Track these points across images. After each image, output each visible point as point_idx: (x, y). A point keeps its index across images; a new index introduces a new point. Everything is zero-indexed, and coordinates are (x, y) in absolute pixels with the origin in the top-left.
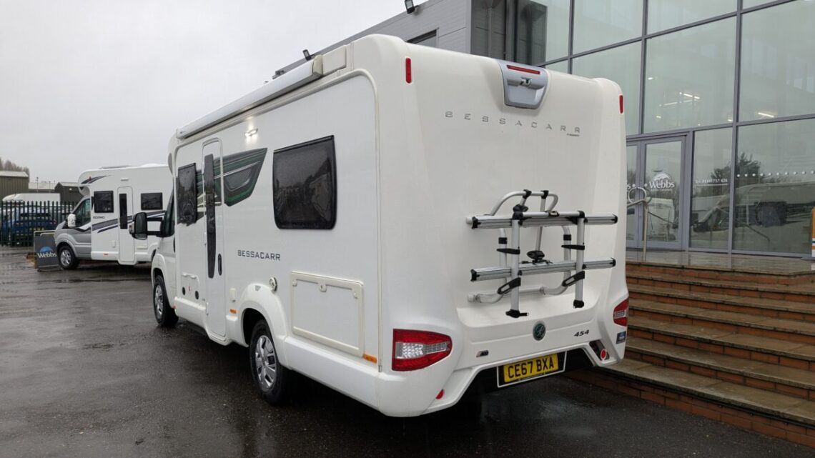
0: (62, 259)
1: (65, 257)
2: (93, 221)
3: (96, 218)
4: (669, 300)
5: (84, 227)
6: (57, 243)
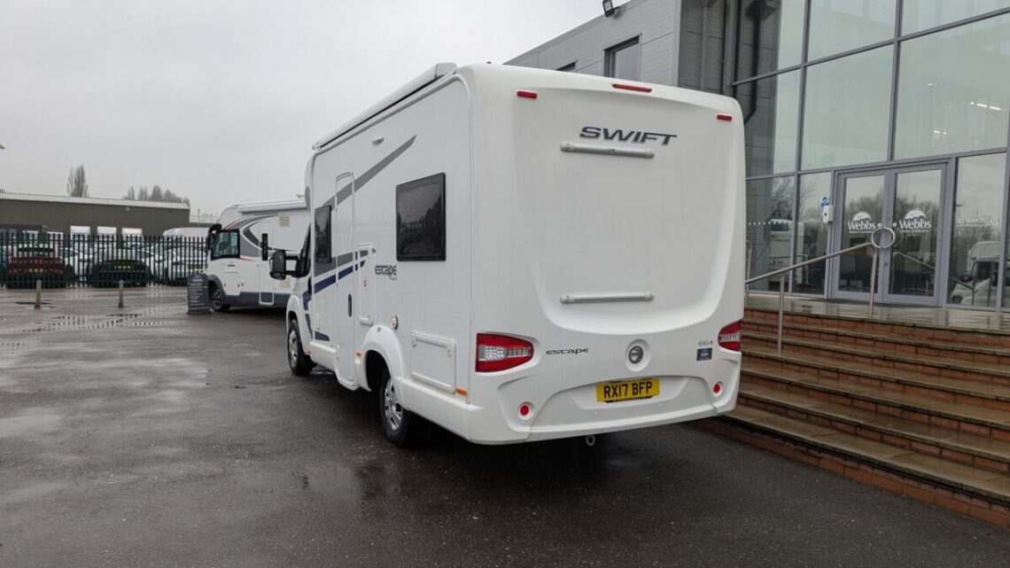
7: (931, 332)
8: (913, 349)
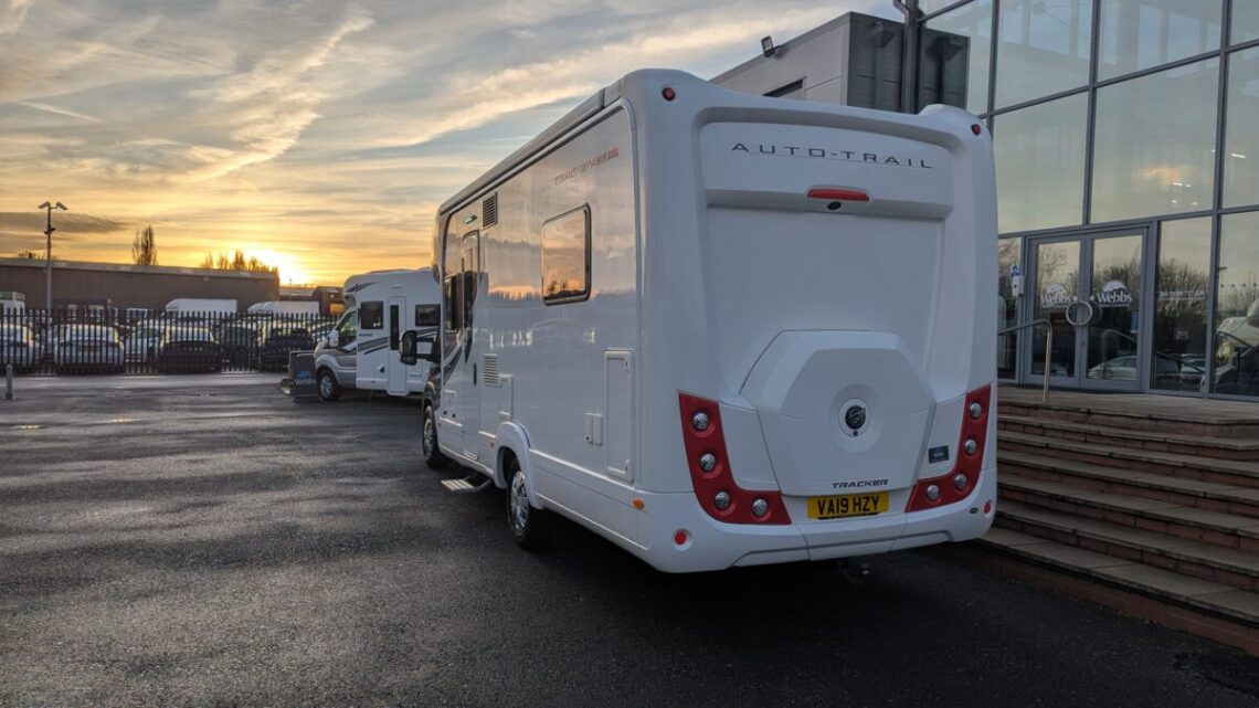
0: (322, 387)
1: (326, 386)
2: (360, 340)
3: (362, 336)
5: (349, 347)
6: (317, 366)
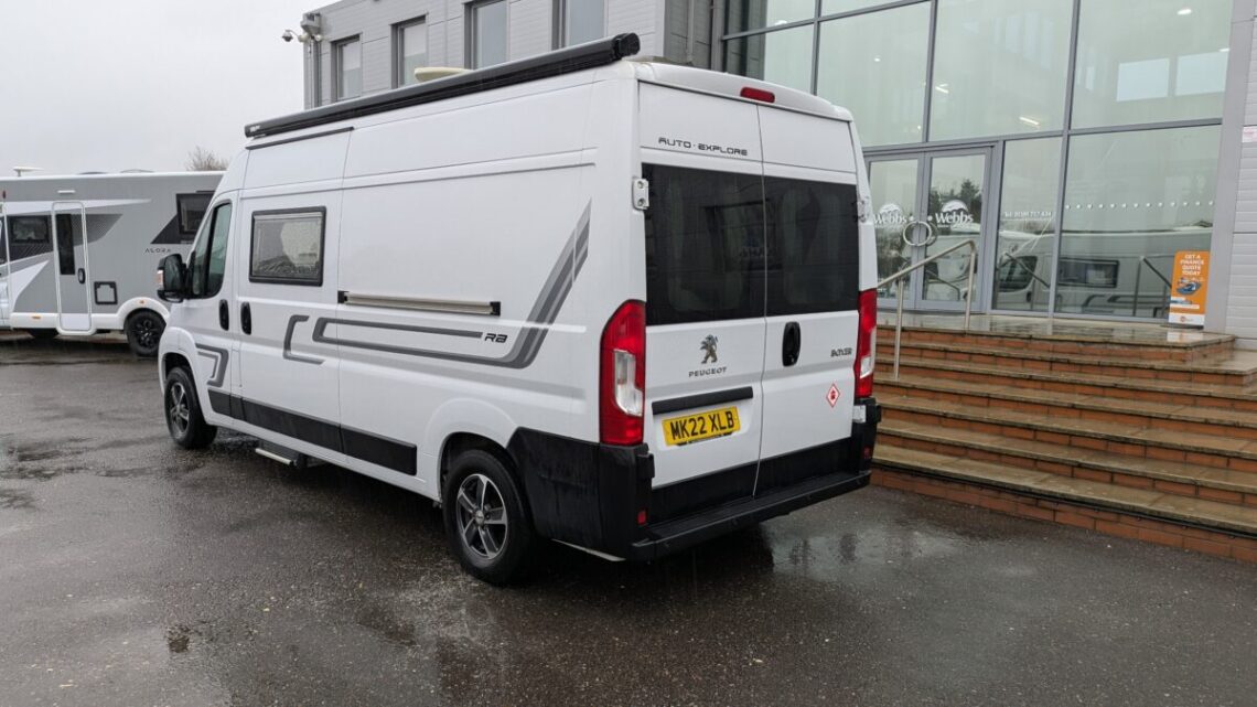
4: (1031, 384)
7: (1051, 344)
8: (1047, 366)
